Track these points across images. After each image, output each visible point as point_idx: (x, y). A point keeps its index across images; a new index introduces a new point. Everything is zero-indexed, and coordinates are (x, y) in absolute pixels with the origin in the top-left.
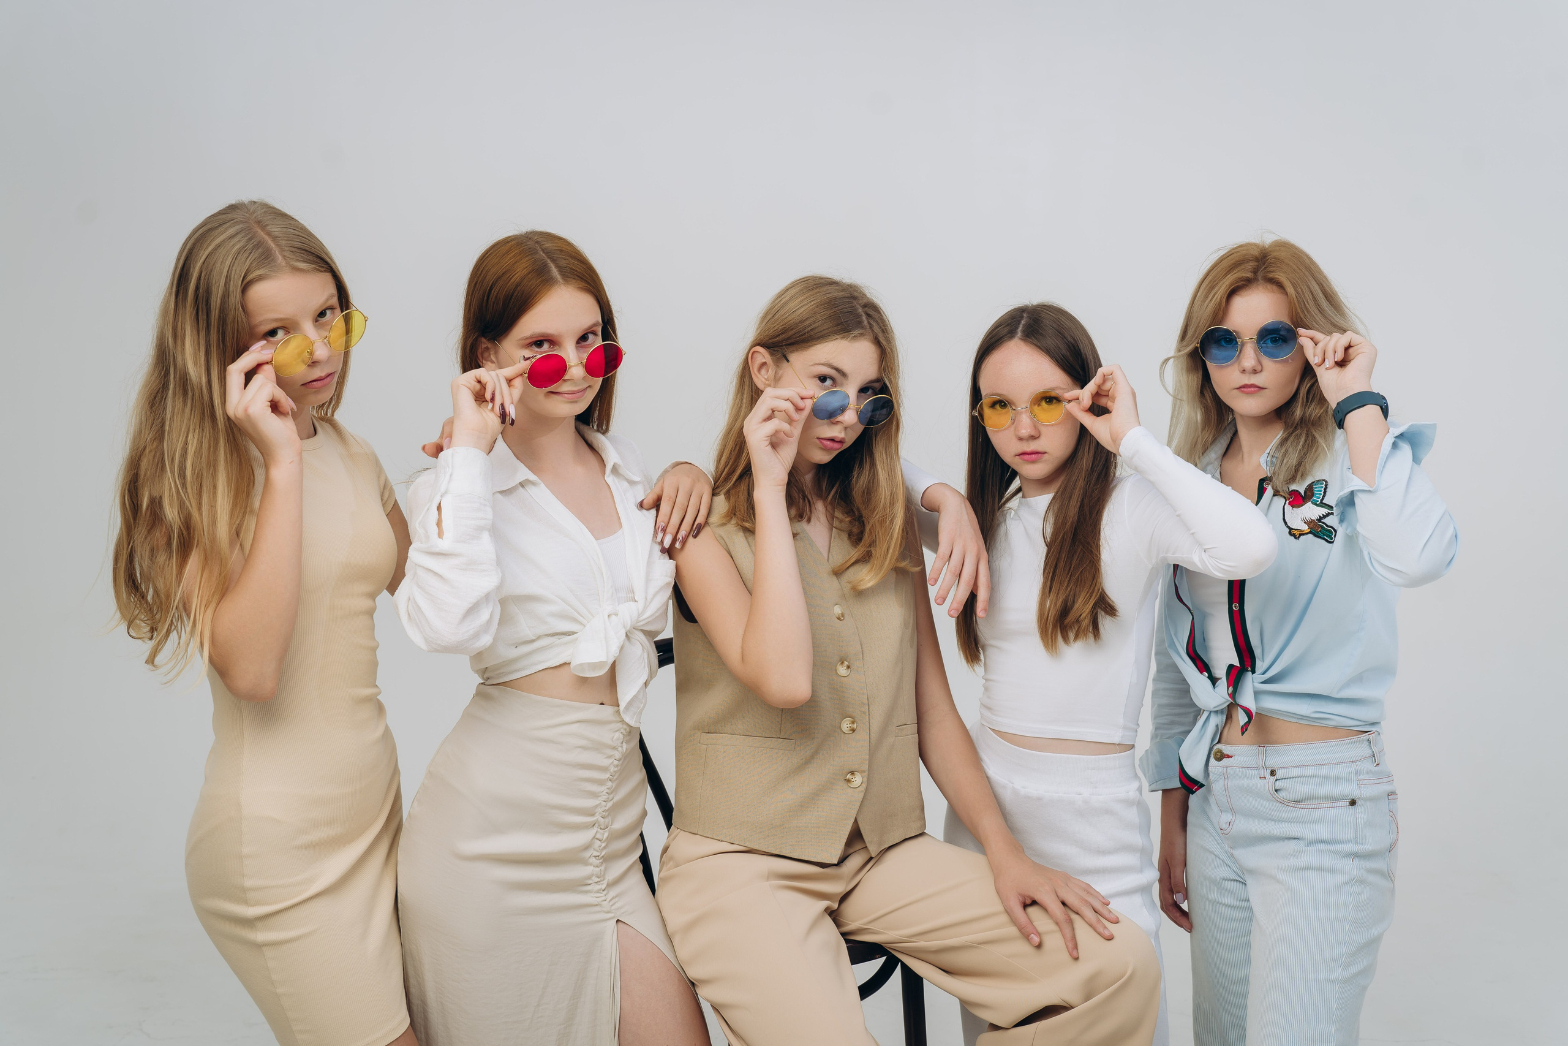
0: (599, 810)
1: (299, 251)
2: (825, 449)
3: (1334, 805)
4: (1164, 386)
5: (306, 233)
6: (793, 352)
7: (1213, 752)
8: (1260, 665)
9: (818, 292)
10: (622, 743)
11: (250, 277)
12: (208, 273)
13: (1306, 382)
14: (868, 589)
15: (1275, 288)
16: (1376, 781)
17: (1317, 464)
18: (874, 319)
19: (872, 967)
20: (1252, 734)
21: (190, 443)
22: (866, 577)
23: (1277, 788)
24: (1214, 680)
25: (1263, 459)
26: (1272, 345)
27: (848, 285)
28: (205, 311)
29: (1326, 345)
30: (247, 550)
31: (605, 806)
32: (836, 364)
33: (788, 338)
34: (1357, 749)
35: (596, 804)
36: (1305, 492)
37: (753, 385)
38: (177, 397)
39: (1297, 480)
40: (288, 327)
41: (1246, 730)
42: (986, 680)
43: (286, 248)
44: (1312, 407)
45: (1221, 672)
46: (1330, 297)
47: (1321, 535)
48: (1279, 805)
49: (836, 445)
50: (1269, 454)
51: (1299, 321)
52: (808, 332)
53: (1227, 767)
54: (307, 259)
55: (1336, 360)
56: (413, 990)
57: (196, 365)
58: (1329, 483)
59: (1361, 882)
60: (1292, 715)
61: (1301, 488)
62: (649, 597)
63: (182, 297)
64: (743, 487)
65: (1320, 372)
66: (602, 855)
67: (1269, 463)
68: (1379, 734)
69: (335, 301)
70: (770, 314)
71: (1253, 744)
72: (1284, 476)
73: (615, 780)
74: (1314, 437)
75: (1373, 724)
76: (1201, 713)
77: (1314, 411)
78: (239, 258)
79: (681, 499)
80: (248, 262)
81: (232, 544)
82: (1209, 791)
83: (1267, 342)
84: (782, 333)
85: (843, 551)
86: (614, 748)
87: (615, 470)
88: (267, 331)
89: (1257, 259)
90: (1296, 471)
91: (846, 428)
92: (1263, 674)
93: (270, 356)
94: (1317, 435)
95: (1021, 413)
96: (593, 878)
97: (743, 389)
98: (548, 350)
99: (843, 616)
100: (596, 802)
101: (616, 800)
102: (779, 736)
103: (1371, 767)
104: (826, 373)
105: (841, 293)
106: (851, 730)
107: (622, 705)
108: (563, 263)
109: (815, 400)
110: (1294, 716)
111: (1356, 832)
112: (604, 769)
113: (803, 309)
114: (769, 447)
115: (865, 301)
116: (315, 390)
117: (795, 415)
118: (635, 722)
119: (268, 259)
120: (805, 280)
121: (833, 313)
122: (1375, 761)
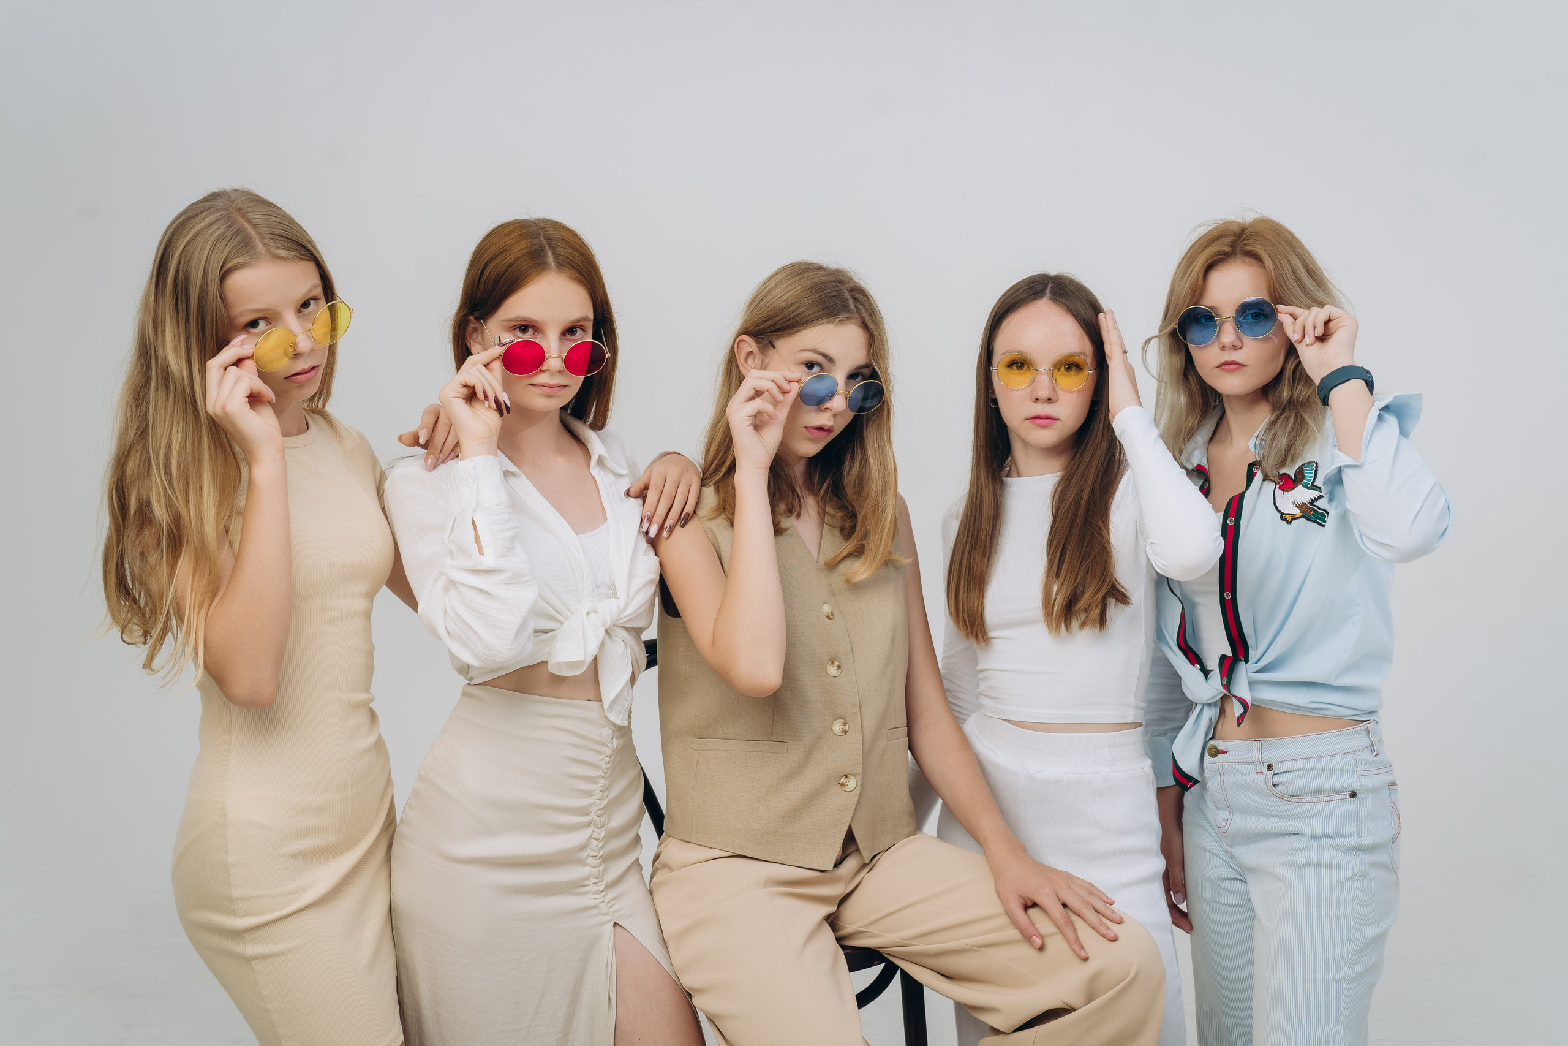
0: (593, 809)
1: (280, 239)
2: (814, 439)
3: (1334, 797)
4: (1147, 369)
5: (288, 221)
6: (778, 338)
7: (1207, 749)
8: (1253, 654)
9: (803, 278)
10: (612, 739)
11: (229, 265)
12: (187, 262)
13: (1291, 361)
14: (862, 581)
16: (1376, 772)
17: (1307, 446)
18: (860, 302)
19: (872, 973)
20: (1247, 728)
21: (175, 438)
22: (860, 570)
23: (1275, 783)
24: (1206, 672)
25: (1251, 444)
26: (1252, 320)
27: (835, 270)
28: (184, 301)
29: (1306, 320)
30: (236, 546)
31: (600, 805)
32: (822, 350)
33: (773, 325)
34: (1355, 740)
35: (591, 802)
36: (1295, 475)
37: (741, 374)
38: (160, 391)
39: (1287, 464)
40: (270, 317)
41: (1242, 722)
43: (266, 236)
45: (1213, 664)
46: (1313, 272)
47: (1314, 518)
48: (1277, 800)
49: (824, 434)
50: (1257, 437)
51: (1278, 297)
52: (793, 318)
53: (1223, 763)
54: (289, 247)
55: (1316, 335)
56: (407, 1001)
57: (177, 357)
58: (1319, 465)
59: (1364, 876)
60: (1287, 706)
61: (1291, 472)
62: (632, 594)
63: (162, 287)
65: (1301, 349)
66: (600, 855)
67: (1258, 447)
68: (1377, 723)
69: (319, 291)
70: (757, 300)
71: (1248, 738)
72: (1274, 460)
73: (608, 777)
74: (1303, 419)
75: (1371, 713)
76: (1193, 708)
77: (1301, 392)
78: (218, 245)
79: (669, 488)
80: (227, 250)
81: (220, 544)
82: (1204, 788)
83: (1247, 318)
84: (767, 320)
85: (834, 545)
86: (607, 745)
87: (601, 461)
88: (248, 321)
89: (1235, 234)
90: (1286, 455)
91: (835, 415)
92: (1256, 663)
93: (252, 350)
94: (1306, 417)
95: (1043, 374)
96: (591, 879)
97: (730, 380)
98: (528, 336)
99: (832, 614)
100: (590, 801)
101: (610, 798)
102: (771, 739)
103: (1370, 757)
104: (813, 359)
105: (827, 278)
106: (843, 732)
107: (607, 703)
108: (560, 250)
109: (802, 385)
110: (1290, 706)
111: (1357, 825)
112: (596, 767)
113: (788, 295)
114: (752, 427)
115: (851, 285)
116: (298, 384)
117: (780, 397)
118: (621, 721)
119: (247, 246)
120: (791, 266)
121: (819, 298)
122: (1374, 751)
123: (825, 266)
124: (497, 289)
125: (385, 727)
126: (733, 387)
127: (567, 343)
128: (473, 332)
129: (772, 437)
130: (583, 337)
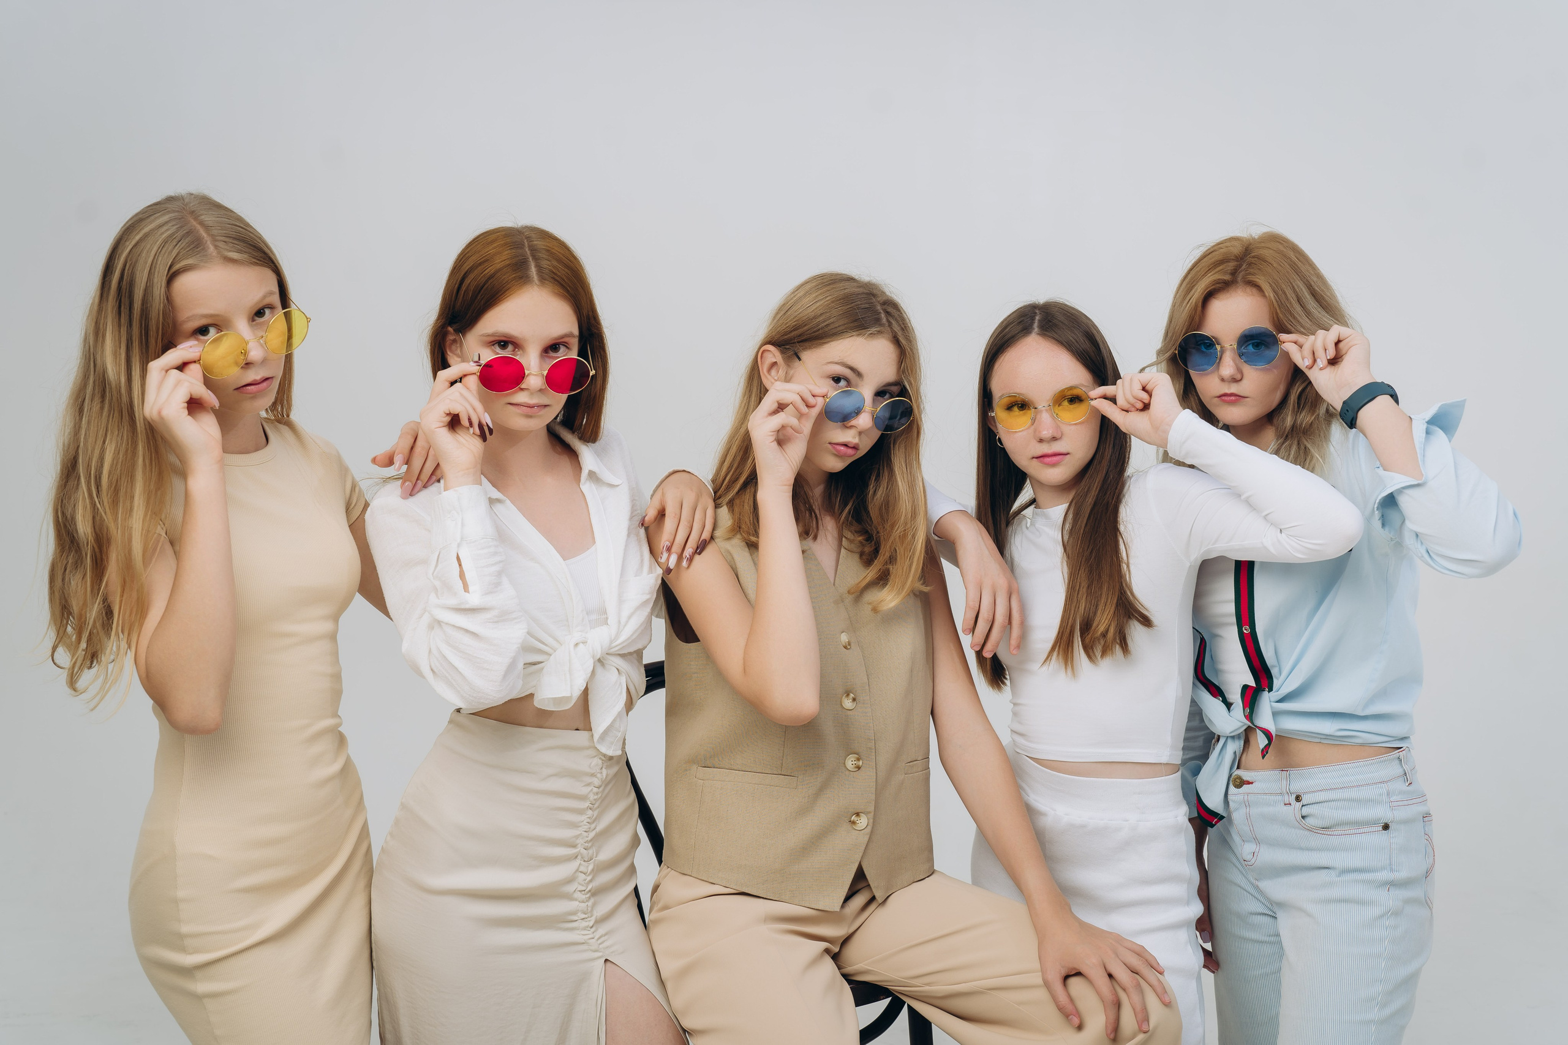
0: (580, 841)
1: (233, 241)
2: (839, 456)
3: (1366, 830)
6: (805, 349)
7: (1232, 779)
8: (1277, 683)
9: (834, 288)
10: (602, 768)
11: (178, 267)
12: (133, 264)
15: (1254, 290)
16: (1410, 802)
18: (892, 316)
19: (879, 1007)
20: (1273, 758)
21: (108, 449)
22: (888, 597)
23: (1304, 814)
24: (1228, 705)
27: (867, 283)
28: (127, 303)
29: (1313, 345)
31: (587, 837)
32: (850, 364)
33: (800, 336)
34: (1387, 769)
35: (577, 834)
37: (762, 386)
40: (220, 324)
41: (1267, 753)
42: (1015, 704)
43: (221, 238)
44: (1303, 414)
45: (1235, 696)
48: (1306, 833)
49: (850, 451)
51: (1281, 326)
52: (822, 328)
53: (1248, 794)
54: (244, 251)
59: (1396, 914)
60: (1314, 735)
62: (623, 621)
64: (747, 497)
66: (588, 889)
68: (1410, 750)
69: (276, 299)
70: (784, 309)
71: (1274, 769)
73: (596, 809)
74: (1308, 446)
75: (1403, 740)
76: (1217, 741)
77: (1304, 418)
78: (167, 245)
79: (686, 515)
80: (176, 251)
82: (1230, 822)
83: (1248, 348)
84: (794, 330)
85: (854, 572)
86: (593, 775)
87: (594, 476)
88: (196, 327)
91: (860, 433)
92: (1280, 692)
93: (198, 354)
94: (1310, 444)
95: (1042, 411)
96: (579, 914)
97: (751, 391)
98: (507, 353)
99: (849, 644)
100: (577, 832)
101: (598, 829)
102: (780, 772)
103: (1403, 786)
104: (840, 373)
105: (858, 289)
106: (856, 767)
107: (597, 735)
108: (545, 264)
109: (828, 400)
111: (1390, 858)
112: (583, 798)
113: (818, 304)
114: (775, 443)
115: (884, 298)
116: (252, 395)
117: (804, 409)
118: (614, 751)
119: (197, 248)
120: (822, 276)
121: (849, 309)
122: (1407, 781)
123: (857, 278)
124: (476, 301)
125: (353, 749)
126: (752, 403)
127: (547, 360)
128: (452, 344)
129: (797, 451)
130: (566, 354)
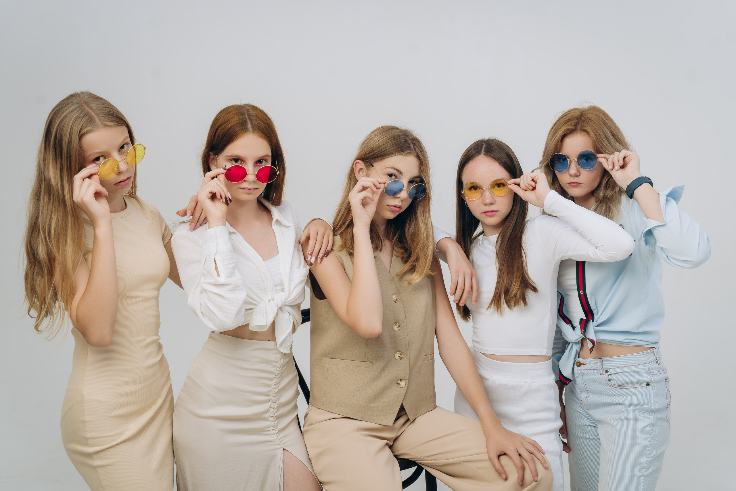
2: (392, 211)
3: (639, 386)
5: (110, 106)
6: (375, 162)
7: (576, 363)
8: (596, 317)
9: (388, 133)
10: (281, 359)
11: (84, 131)
15: (585, 133)
16: (659, 373)
18: (416, 145)
19: (411, 471)
20: (595, 353)
21: (53, 218)
22: (415, 278)
23: (609, 379)
24: (574, 328)
26: (586, 161)
27: (404, 130)
28: (59, 150)
29: (613, 159)
32: (396, 168)
33: (373, 155)
34: (648, 357)
37: (356, 179)
38: (46, 195)
40: (105, 155)
41: (592, 351)
42: (474, 328)
43: (100, 115)
44: (608, 191)
45: (577, 324)
48: (611, 387)
49: (397, 209)
52: (383, 152)
53: (583, 370)
54: (112, 120)
57: (55, 178)
59: (653, 425)
62: (291, 290)
63: (48, 143)
64: (349, 231)
66: (275, 416)
68: (658, 348)
69: (128, 140)
70: (365, 143)
71: (595, 358)
73: (279, 378)
75: (655, 344)
76: (568, 345)
78: (76, 122)
79: (319, 238)
80: (81, 124)
82: (575, 383)
83: (583, 159)
84: (370, 153)
85: (399, 265)
86: (277, 362)
87: (278, 222)
88: (94, 158)
89: (577, 118)
91: (402, 201)
92: (597, 322)
93: (97, 170)
95: (485, 191)
96: (271, 427)
97: (350, 182)
98: (238, 164)
99: (397, 300)
100: (270, 389)
101: (280, 387)
102: (364, 360)
103: (656, 365)
104: (392, 172)
105: (400, 133)
106: (400, 358)
107: (278, 343)
108: (255, 122)
109: (386, 185)
110: (615, 342)
111: (650, 399)
112: (272, 373)
113: (381, 140)
114: (361, 205)
115: (412, 137)
116: (121, 187)
117: (375, 190)
118: (286, 351)
119: (91, 121)
120: (383, 127)
121: (396, 143)
122: (658, 363)
123: (399, 128)
124: (223, 140)
125: (165, 351)
126: (351, 187)
127: (257, 167)
128: (212, 160)
129: (372, 209)
130: (266, 164)
